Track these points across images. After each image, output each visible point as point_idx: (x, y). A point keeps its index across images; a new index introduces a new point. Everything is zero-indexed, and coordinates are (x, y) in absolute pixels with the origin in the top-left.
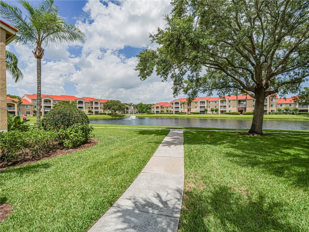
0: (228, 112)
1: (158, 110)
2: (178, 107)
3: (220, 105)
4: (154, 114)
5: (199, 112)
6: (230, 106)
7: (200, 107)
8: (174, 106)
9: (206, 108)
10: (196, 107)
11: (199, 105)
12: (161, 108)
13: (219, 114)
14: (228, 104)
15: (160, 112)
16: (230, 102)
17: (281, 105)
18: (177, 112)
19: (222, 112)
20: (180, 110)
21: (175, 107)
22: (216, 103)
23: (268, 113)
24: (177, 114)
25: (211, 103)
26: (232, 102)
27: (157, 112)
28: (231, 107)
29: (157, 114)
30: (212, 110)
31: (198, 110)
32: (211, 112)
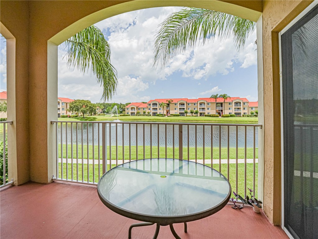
0: (206, 114)
1: (134, 112)
2: (157, 109)
3: (199, 107)
4: (129, 115)
5: (179, 114)
6: (208, 109)
7: (180, 109)
8: (152, 107)
9: (185, 109)
10: (175, 109)
11: (179, 106)
12: (137, 109)
13: (199, 116)
14: (207, 106)
15: (136, 114)
16: (208, 104)
17: (252, 108)
18: (154, 114)
19: (201, 114)
20: (158, 112)
21: (153, 109)
22: (195, 104)
23: (242, 115)
24: (156, 115)
25: (190, 105)
26: (210, 104)
27: (131, 113)
28: (210, 109)
29: (132, 115)
30: (192, 112)
31: (177, 112)
32: (191, 114)
